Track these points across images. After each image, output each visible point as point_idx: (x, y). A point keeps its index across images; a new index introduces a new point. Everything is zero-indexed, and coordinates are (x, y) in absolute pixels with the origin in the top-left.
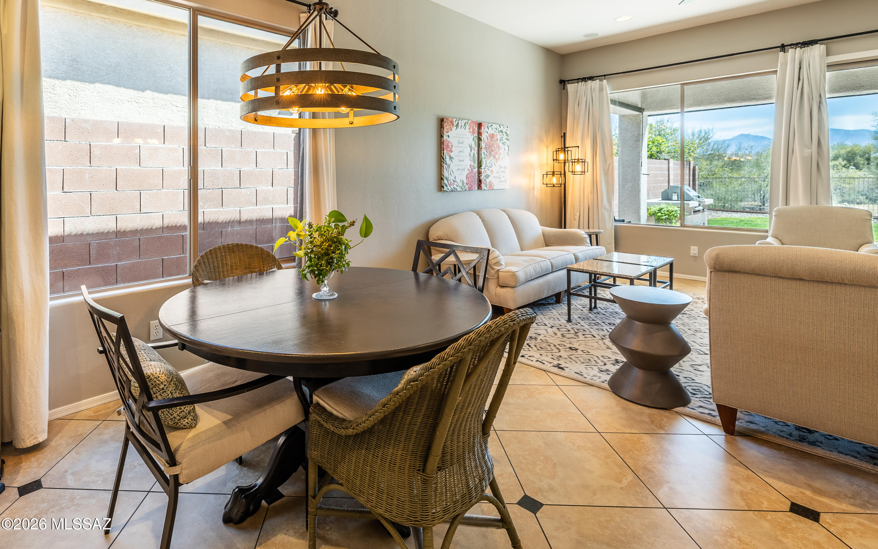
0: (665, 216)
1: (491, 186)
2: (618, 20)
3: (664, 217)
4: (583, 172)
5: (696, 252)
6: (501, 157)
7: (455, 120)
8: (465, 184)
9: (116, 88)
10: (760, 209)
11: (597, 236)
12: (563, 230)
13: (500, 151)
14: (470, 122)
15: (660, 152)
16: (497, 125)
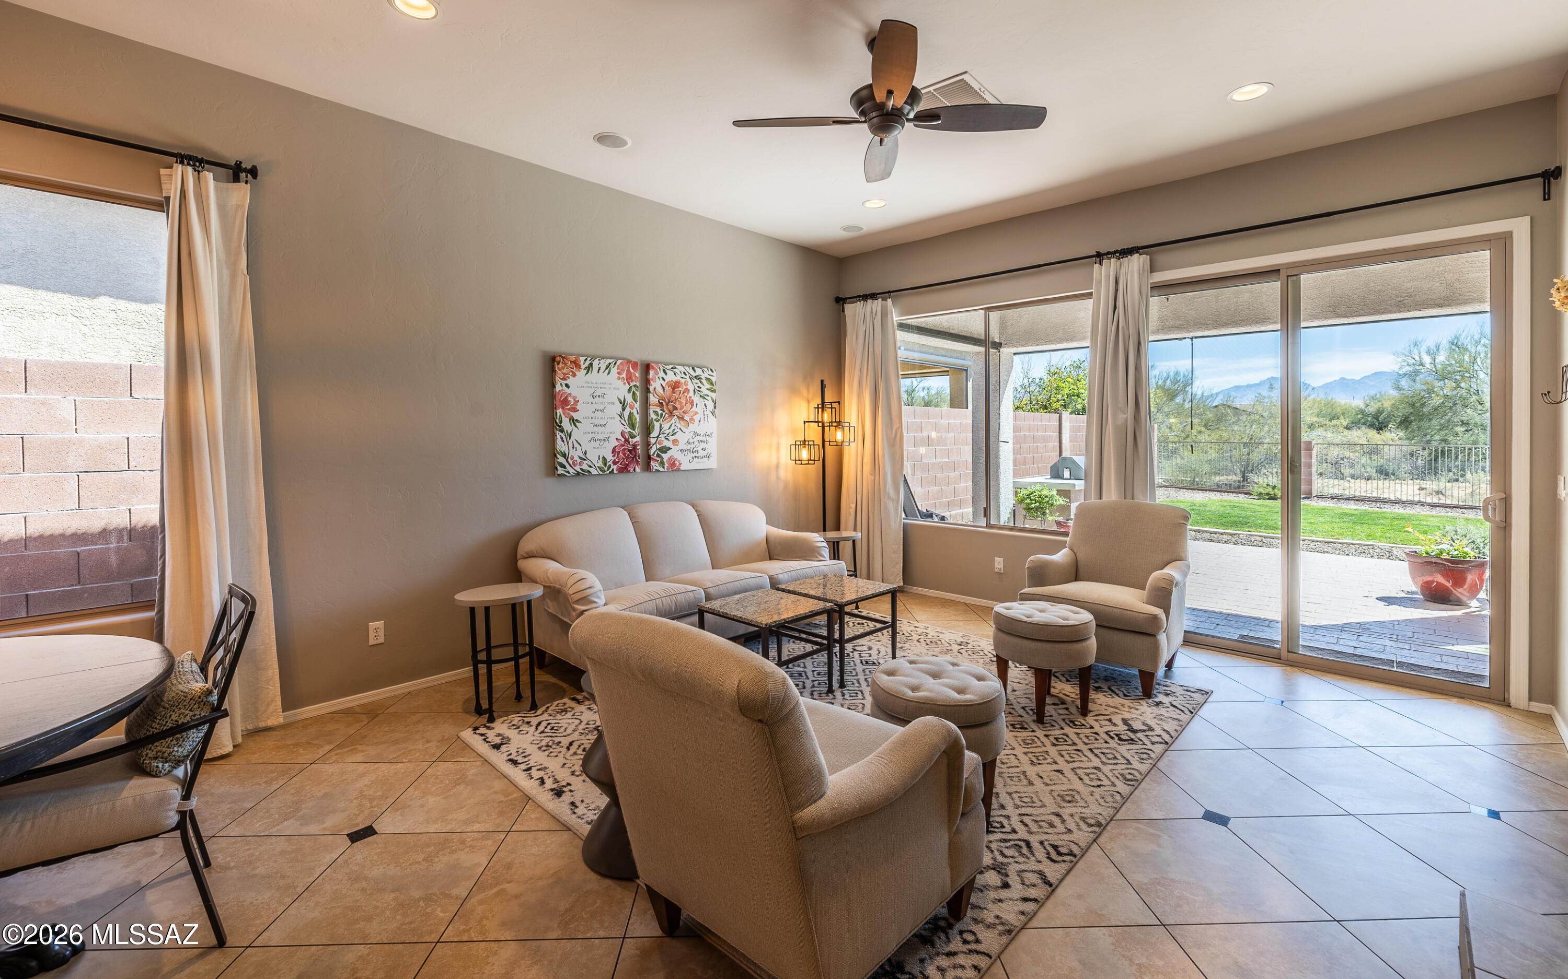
1: (673, 464)
2: (868, 204)
3: (1033, 506)
5: (1001, 566)
6: (696, 418)
7: (582, 359)
8: (610, 464)
9: (26, 291)
10: (1239, 487)
11: (855, 542)
13: (694, 409)
14: (621, 363)
16: (687, 368)
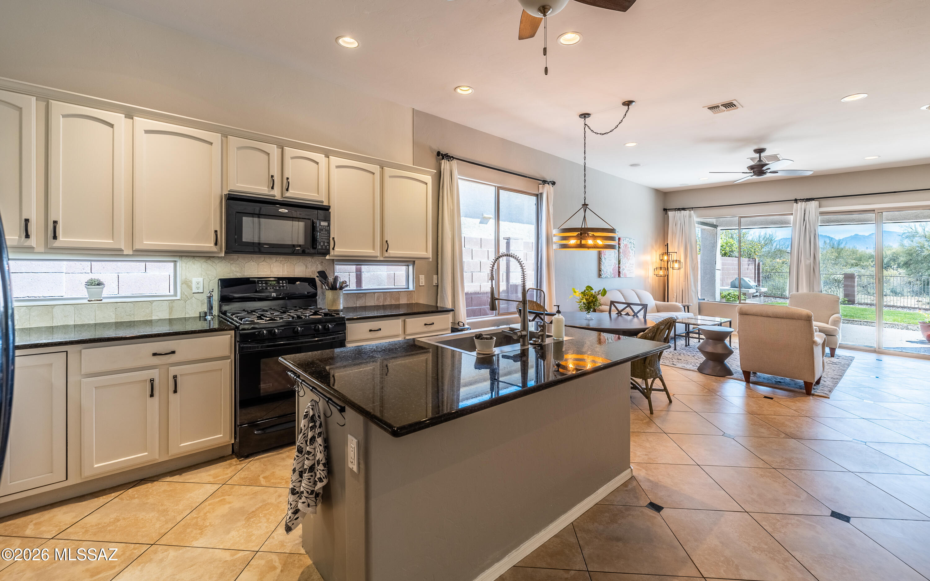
0: (732, 298)
1: (625, 275)
4: (679, 268)
6: (631, 258)
8: (612, 274)
11: (688, 307)
12: (666, 303)
13: (630, 254)
15: (732, 251)
16: (629, 239)
